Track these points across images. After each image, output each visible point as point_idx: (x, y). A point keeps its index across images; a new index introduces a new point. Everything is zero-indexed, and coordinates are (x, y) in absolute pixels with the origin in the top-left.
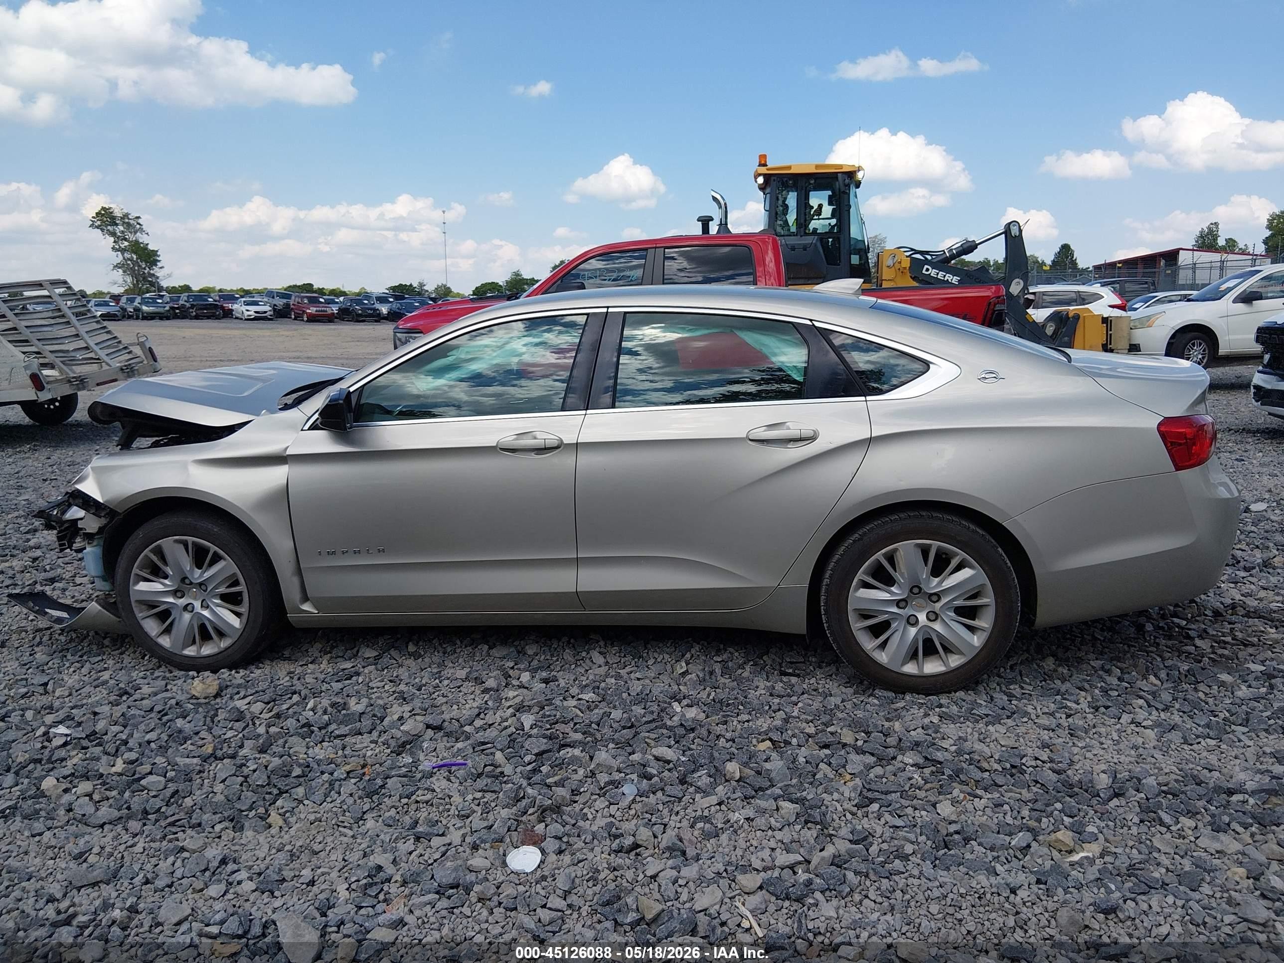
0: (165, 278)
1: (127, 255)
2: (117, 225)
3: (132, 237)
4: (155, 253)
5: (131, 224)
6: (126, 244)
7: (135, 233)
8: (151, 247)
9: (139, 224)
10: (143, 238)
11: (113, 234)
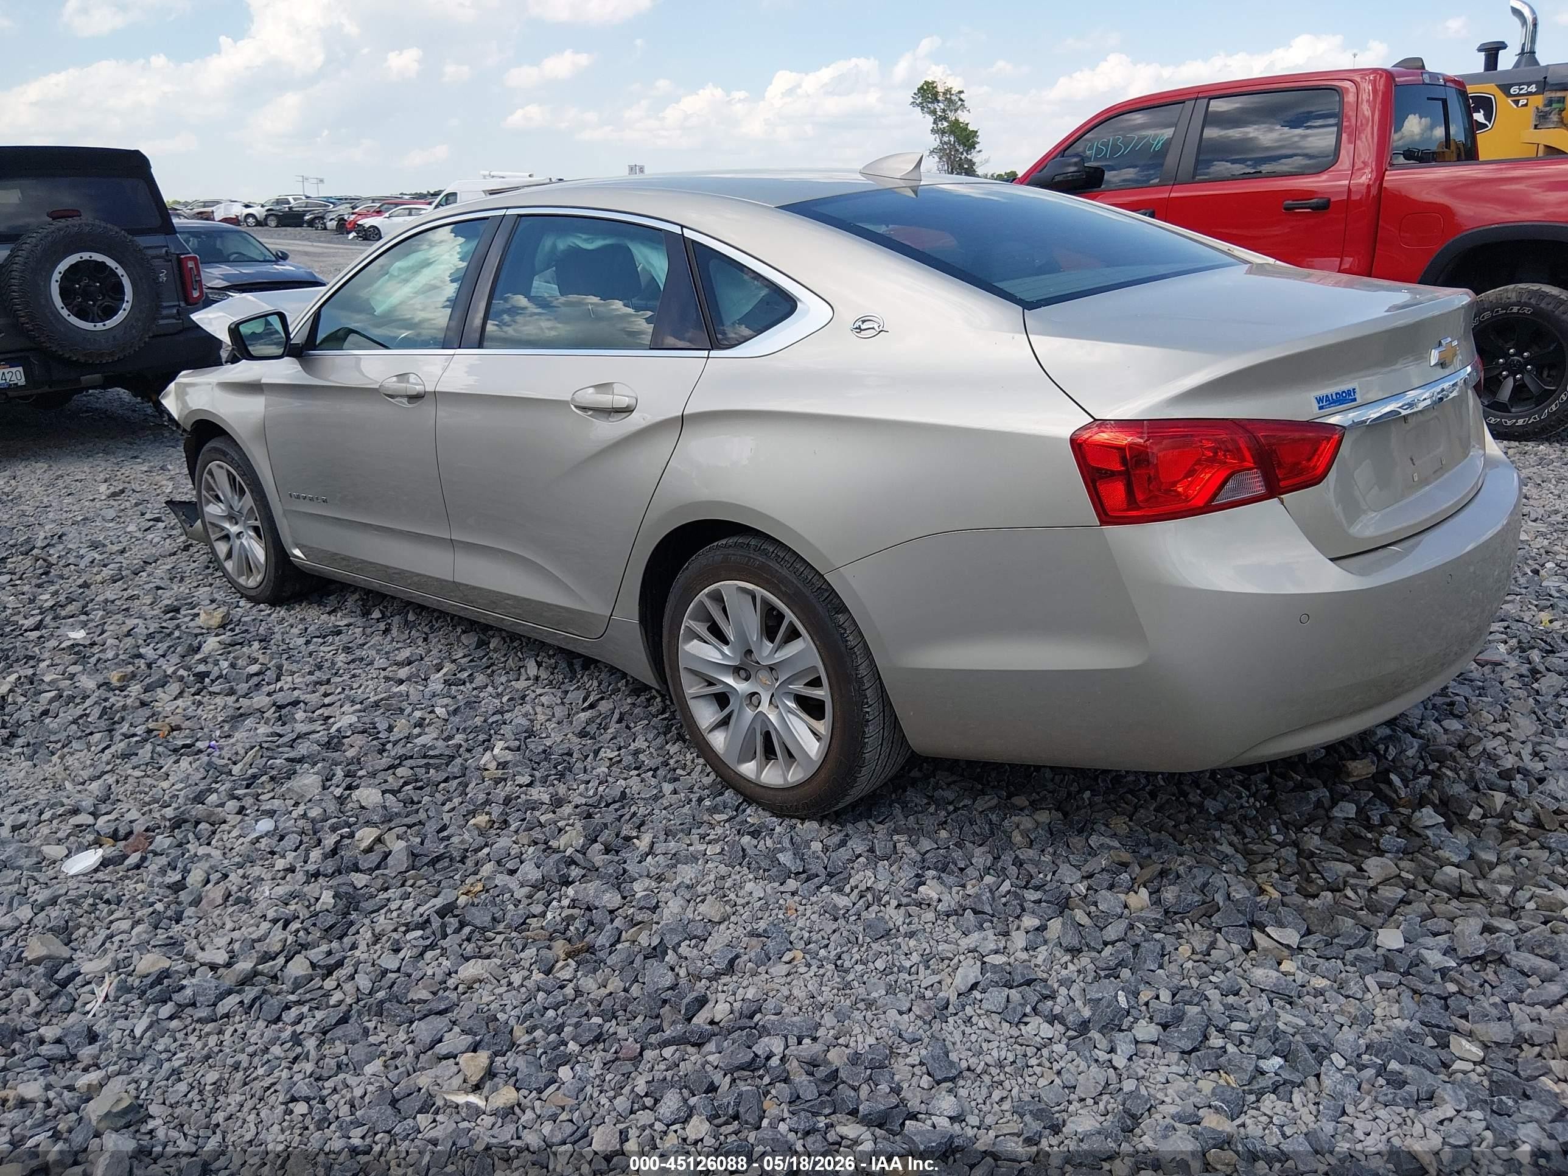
0: (982, 163)
1: (945, 139)
2: (938, 102)
3: (952, 116)
4: (975, 133)
5: (954, 101)
6: (946, 124)
7: (956, 110)
8: (971, 128)
9: (961, 100)
10: (963, 117)
11: (934, 112)
